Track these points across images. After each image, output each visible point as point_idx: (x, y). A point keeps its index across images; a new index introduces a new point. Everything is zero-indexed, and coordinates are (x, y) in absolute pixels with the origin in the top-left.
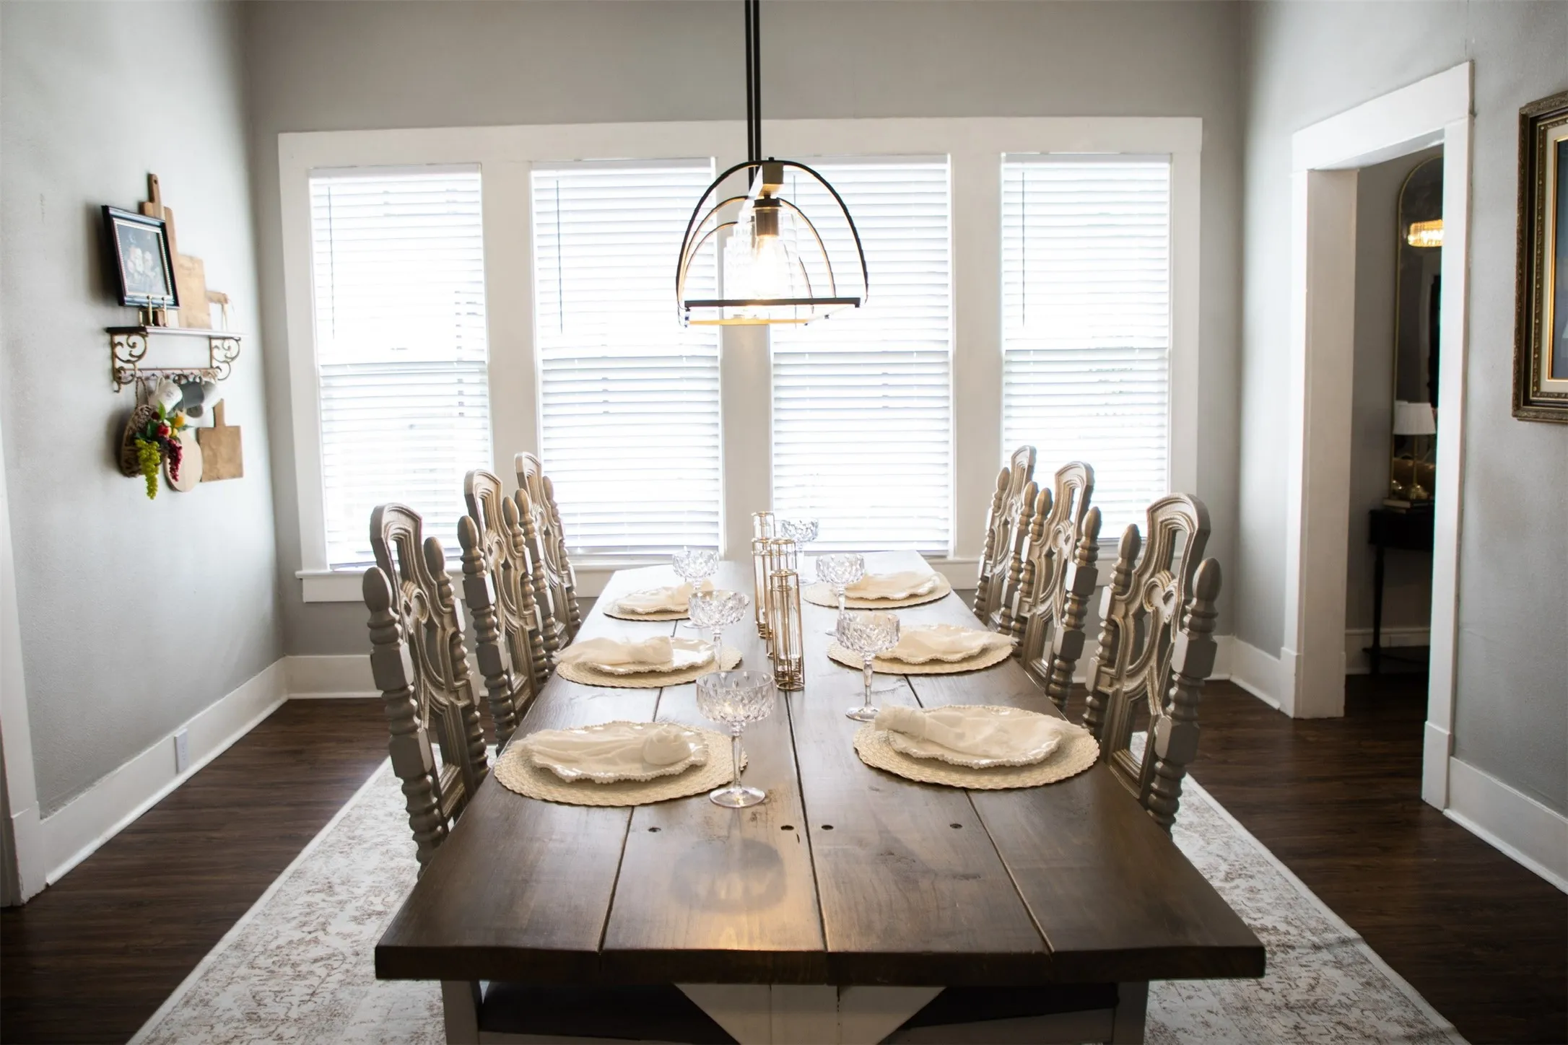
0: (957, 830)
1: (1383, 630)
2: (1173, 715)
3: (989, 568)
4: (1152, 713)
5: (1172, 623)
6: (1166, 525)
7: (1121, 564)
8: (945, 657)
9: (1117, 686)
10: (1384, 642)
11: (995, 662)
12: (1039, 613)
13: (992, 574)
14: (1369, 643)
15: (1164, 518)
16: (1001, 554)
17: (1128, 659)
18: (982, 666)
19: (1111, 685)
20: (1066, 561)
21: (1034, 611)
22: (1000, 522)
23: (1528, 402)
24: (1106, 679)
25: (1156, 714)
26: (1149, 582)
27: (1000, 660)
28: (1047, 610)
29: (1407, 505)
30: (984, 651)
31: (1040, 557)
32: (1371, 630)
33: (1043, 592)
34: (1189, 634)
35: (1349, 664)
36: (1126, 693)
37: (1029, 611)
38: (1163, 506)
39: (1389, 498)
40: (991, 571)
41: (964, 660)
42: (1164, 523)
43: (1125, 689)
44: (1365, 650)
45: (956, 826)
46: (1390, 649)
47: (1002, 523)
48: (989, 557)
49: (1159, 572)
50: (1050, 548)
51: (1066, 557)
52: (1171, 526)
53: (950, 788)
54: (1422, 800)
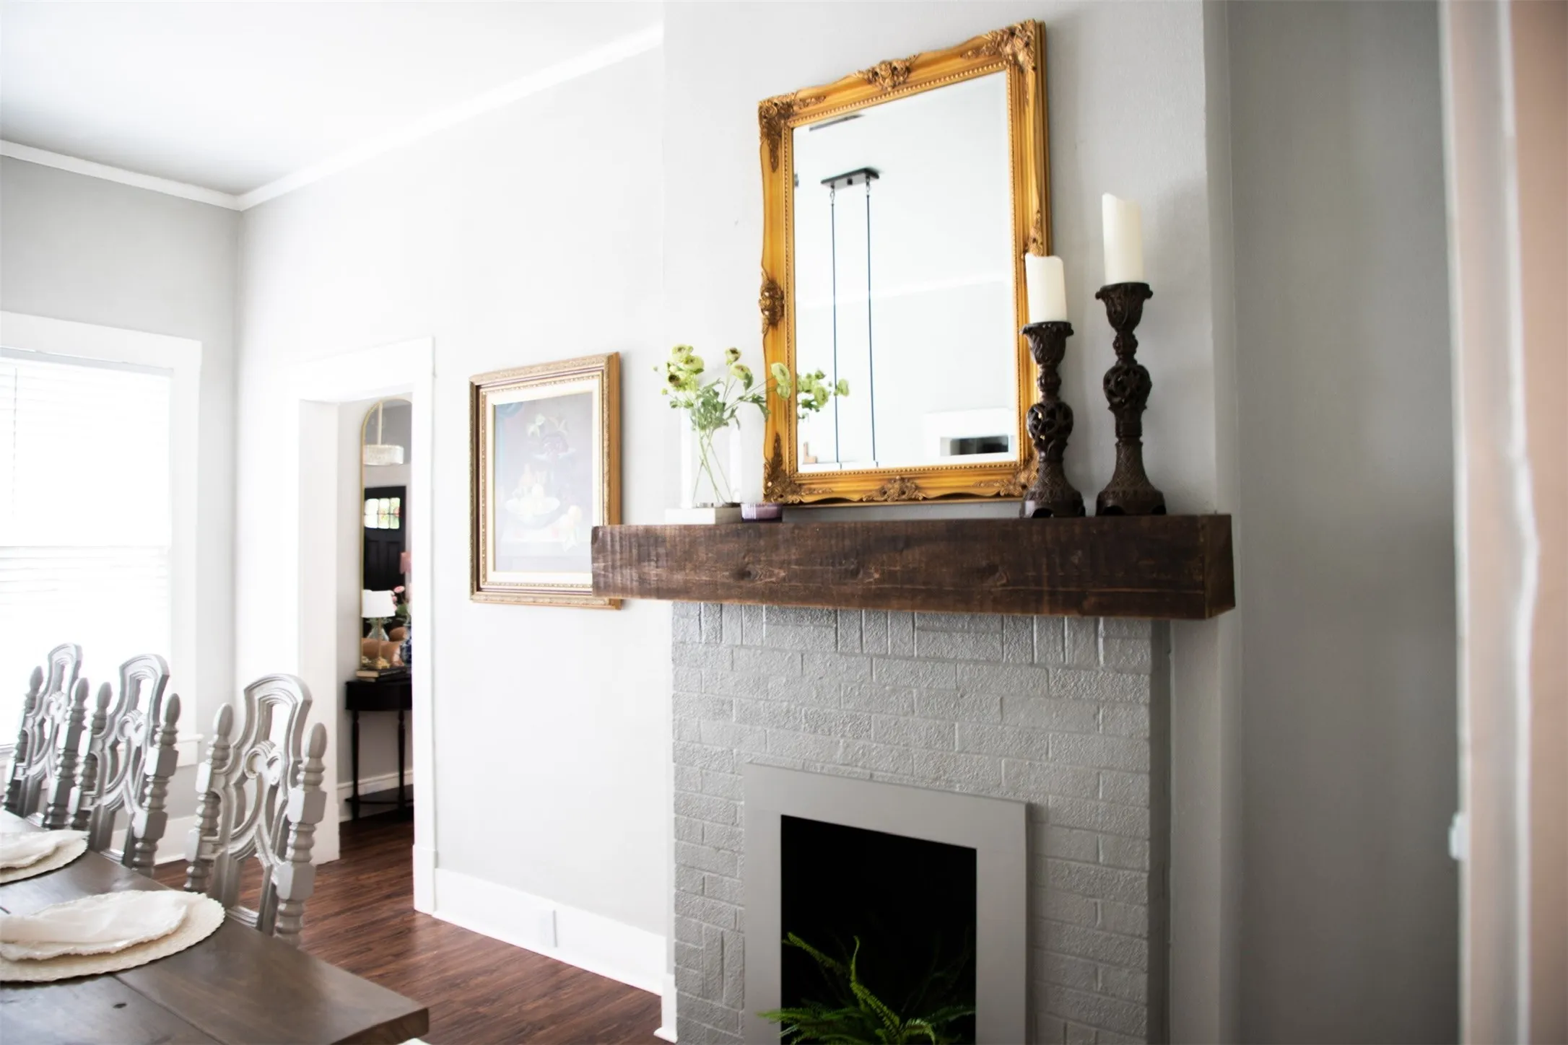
0: (123, 1008)
1: (360, 781)
2: (294, 861)
3: (20, 771)
4: (265, 864)
5: (280, 783)
6: (264, 701)
7: (218, 741)
8: (16, 863)
9: (221, 850)
10: (361, 791)
11: (75, 857)
12: (105, 804)
13: (25, 776)
14: (348, 794)
15: (262, 695)
16: (37, 754)
17: (233, 822)
18: (61, 864)
19: (214, 851)
20: (139, 750)
21: (98, 802)
22: (34, 722)
23: (479, 589)
24: (209, 847)
25: (269, 865)
26: (250, 752)
27: (80, 854)
28: (116, 799)
29: (375, 674)
30: (57, 849)
31: (103, 749)
32: (350, 783)
33: (110, 782)
34: (304, 789)
35: (341, 814)
36: (232, 855)
37: (92, 804)
38: (262, 684)
39: (361, 670)
40: (24, 774)
41: (39, 862)
42: (262, 700)
43: (230, 852)
44: (347, 800)
45: (120, 1006)
46: (366, 796)
47: (36, 724)
48: (20, 758)
49: (259, 743)
50: (116, 739)
51: (138, 745)
52: (268, 702)
53: (93, 977)
54: (415, 911)
